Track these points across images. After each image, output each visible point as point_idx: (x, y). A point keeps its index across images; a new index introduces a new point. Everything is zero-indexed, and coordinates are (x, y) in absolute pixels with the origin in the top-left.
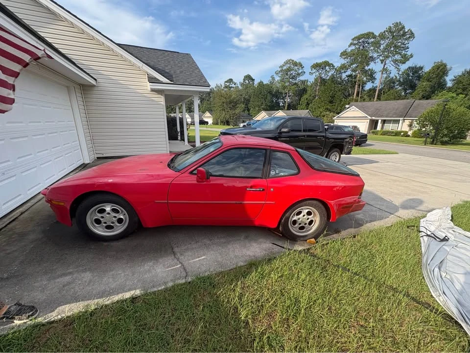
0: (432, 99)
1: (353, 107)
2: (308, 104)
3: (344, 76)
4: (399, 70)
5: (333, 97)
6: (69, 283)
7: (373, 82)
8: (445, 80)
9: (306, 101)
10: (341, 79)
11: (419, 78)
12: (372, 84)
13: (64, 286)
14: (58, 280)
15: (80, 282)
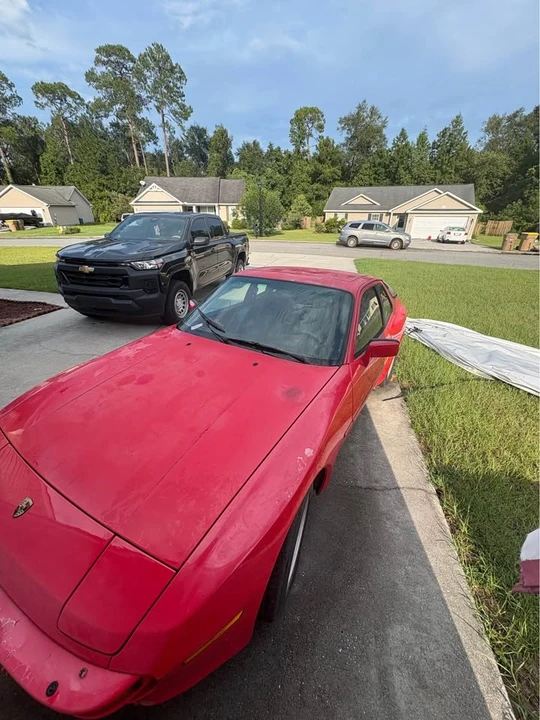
0: (229, 178)
1: (154, 184)
2: (59, 173)
3: (106, 122)
4: (183, 128)
5: (103, 161)
6: (417, 674)
7: (155, 143)
8: (231, 153)
9: (53, 167)
10: (102, 128)
11: (206, 145)
12: (155, 146)
13: (425, 687)
14: (402, 705)
15: (418, 649)
